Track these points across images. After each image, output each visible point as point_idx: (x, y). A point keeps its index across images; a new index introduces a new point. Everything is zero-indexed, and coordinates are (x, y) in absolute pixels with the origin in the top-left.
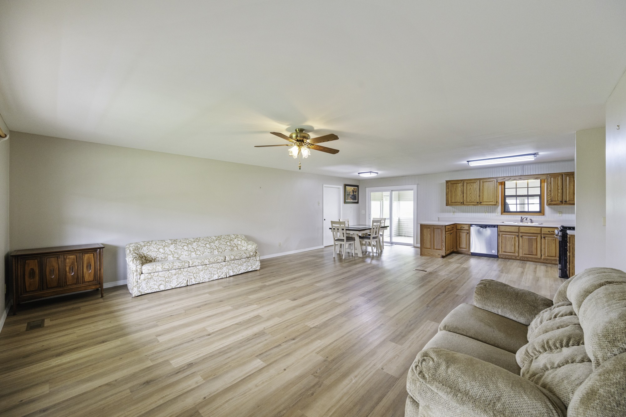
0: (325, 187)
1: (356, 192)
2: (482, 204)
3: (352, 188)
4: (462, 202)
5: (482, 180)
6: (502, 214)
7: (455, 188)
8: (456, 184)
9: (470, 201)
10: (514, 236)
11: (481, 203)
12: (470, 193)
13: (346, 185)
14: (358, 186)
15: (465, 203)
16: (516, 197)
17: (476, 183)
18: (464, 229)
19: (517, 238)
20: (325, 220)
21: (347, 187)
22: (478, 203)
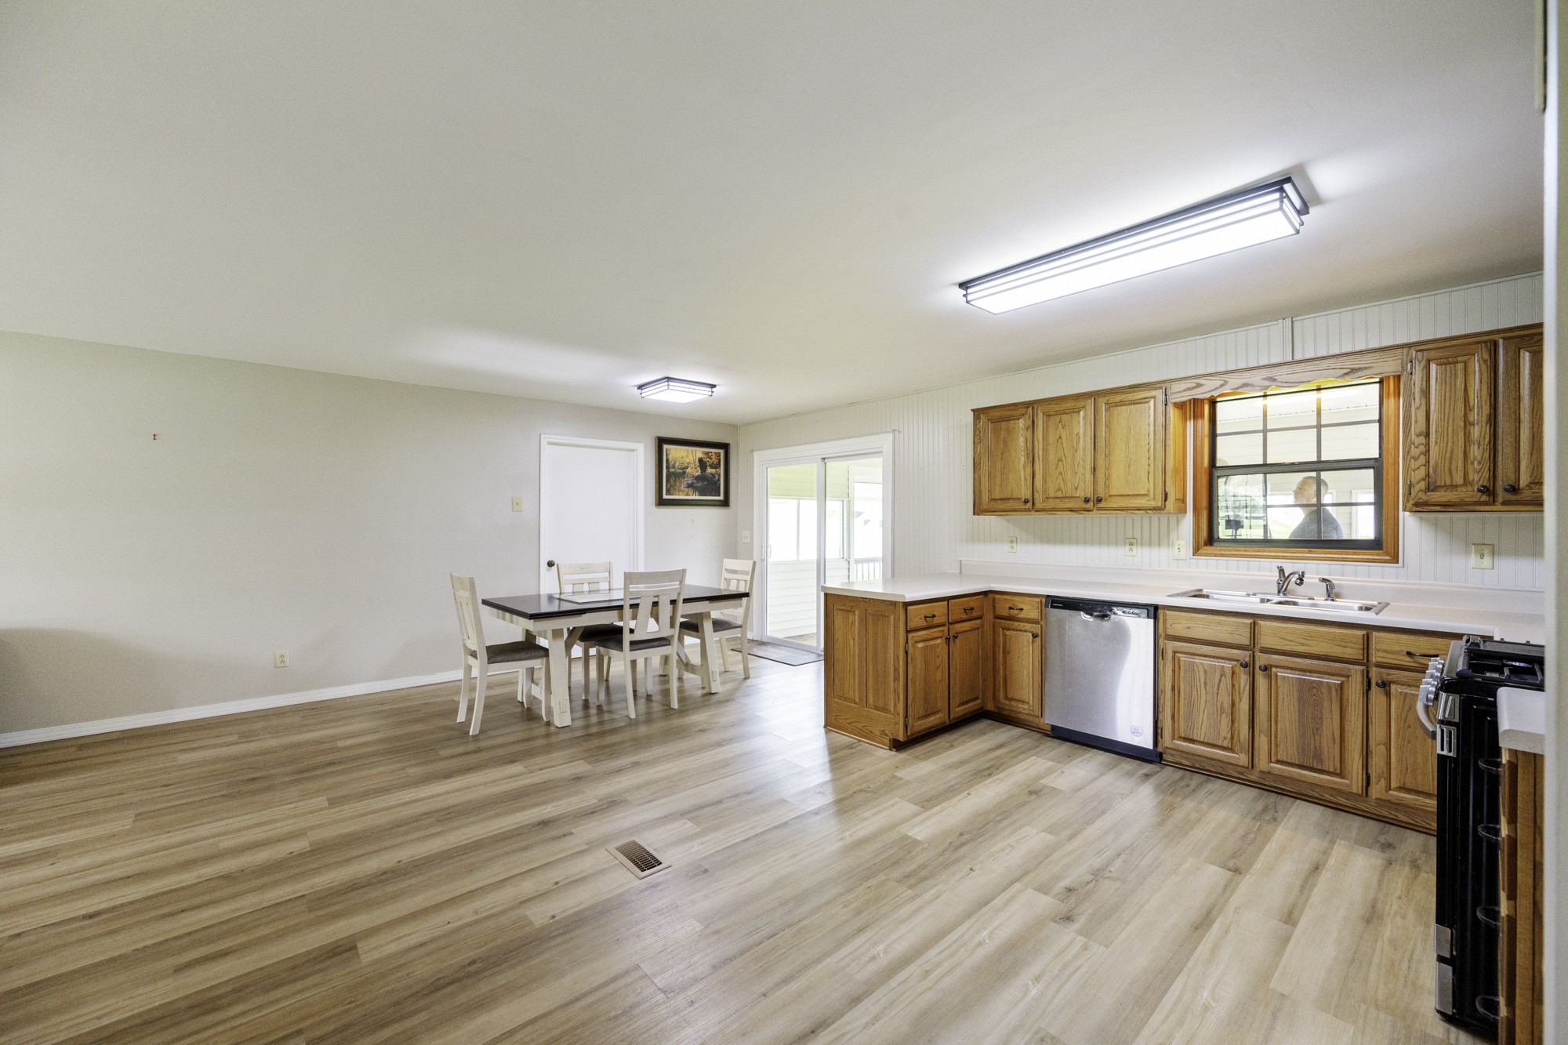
0: (550, 443)
1: (716, 466)
2: (1102, 505)
3: (699, 452)
4: (1029, 497)
5: (1105, 400)
6: (1196, 550)
7: (1002, 437)
8: (1008, 419)
9: (1059, 494)
10: (1228, 665)
11: (1099, 500)
12: (1060, 460)
13: (661, 441)
14: (725, 447)
15: (1039, 505)
16: (1265, 474)
17: (1082, 413)
18: (1022, 615)
19: (1243, 679)
20: (550, 564)
21: (665, 447)
22: (1087, 501)
